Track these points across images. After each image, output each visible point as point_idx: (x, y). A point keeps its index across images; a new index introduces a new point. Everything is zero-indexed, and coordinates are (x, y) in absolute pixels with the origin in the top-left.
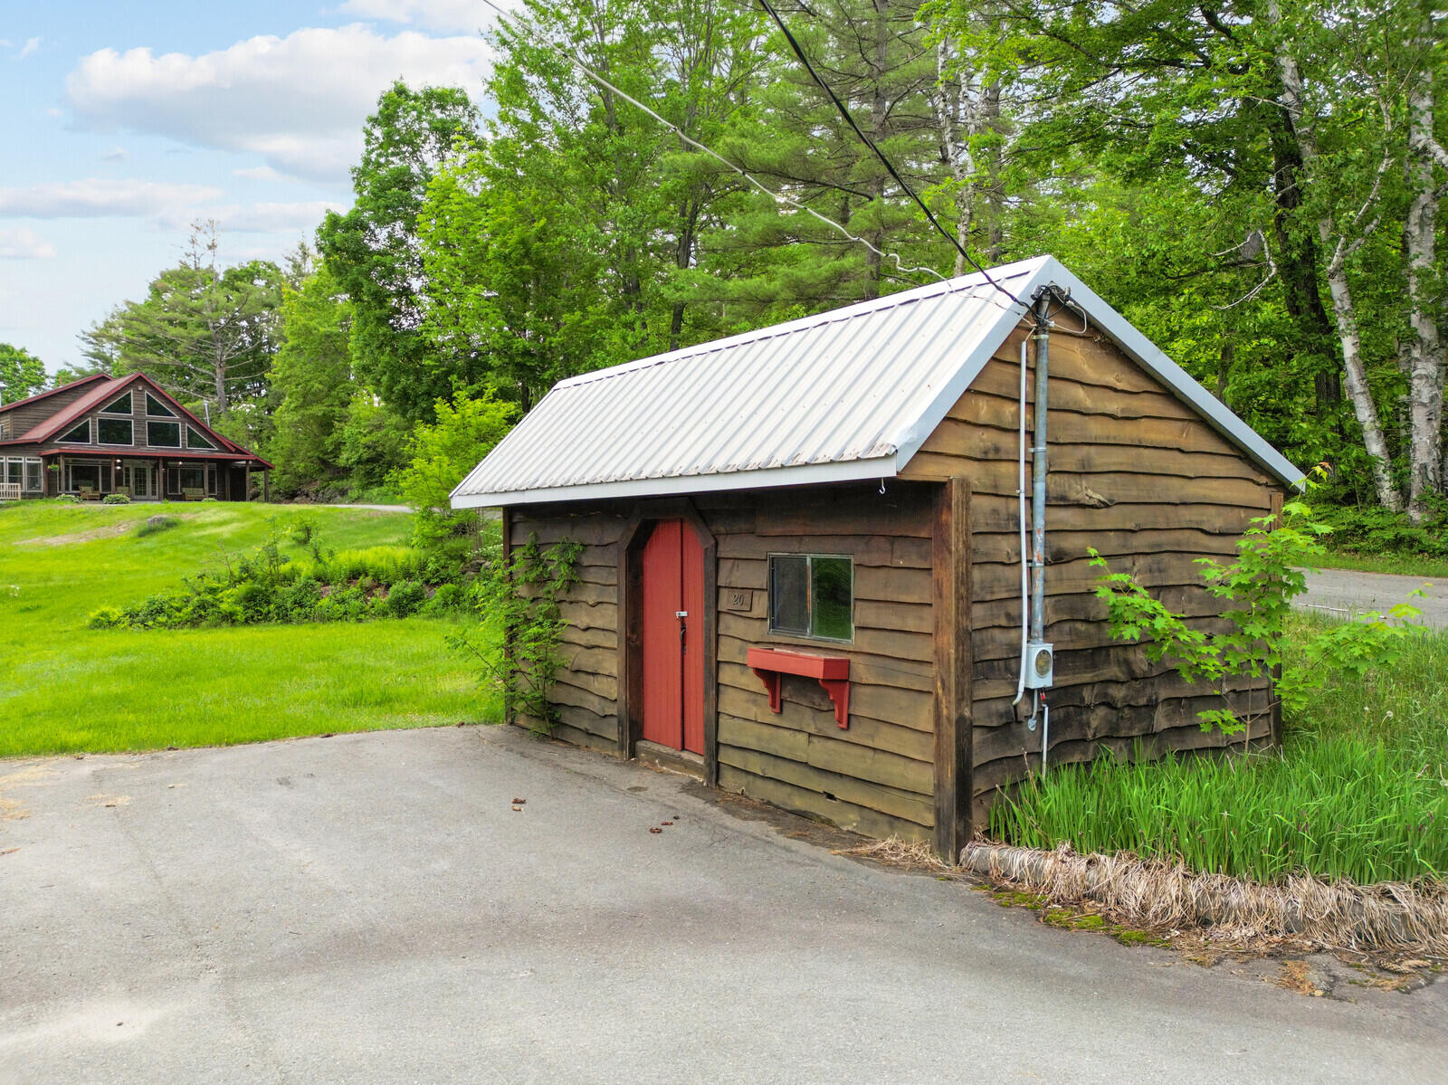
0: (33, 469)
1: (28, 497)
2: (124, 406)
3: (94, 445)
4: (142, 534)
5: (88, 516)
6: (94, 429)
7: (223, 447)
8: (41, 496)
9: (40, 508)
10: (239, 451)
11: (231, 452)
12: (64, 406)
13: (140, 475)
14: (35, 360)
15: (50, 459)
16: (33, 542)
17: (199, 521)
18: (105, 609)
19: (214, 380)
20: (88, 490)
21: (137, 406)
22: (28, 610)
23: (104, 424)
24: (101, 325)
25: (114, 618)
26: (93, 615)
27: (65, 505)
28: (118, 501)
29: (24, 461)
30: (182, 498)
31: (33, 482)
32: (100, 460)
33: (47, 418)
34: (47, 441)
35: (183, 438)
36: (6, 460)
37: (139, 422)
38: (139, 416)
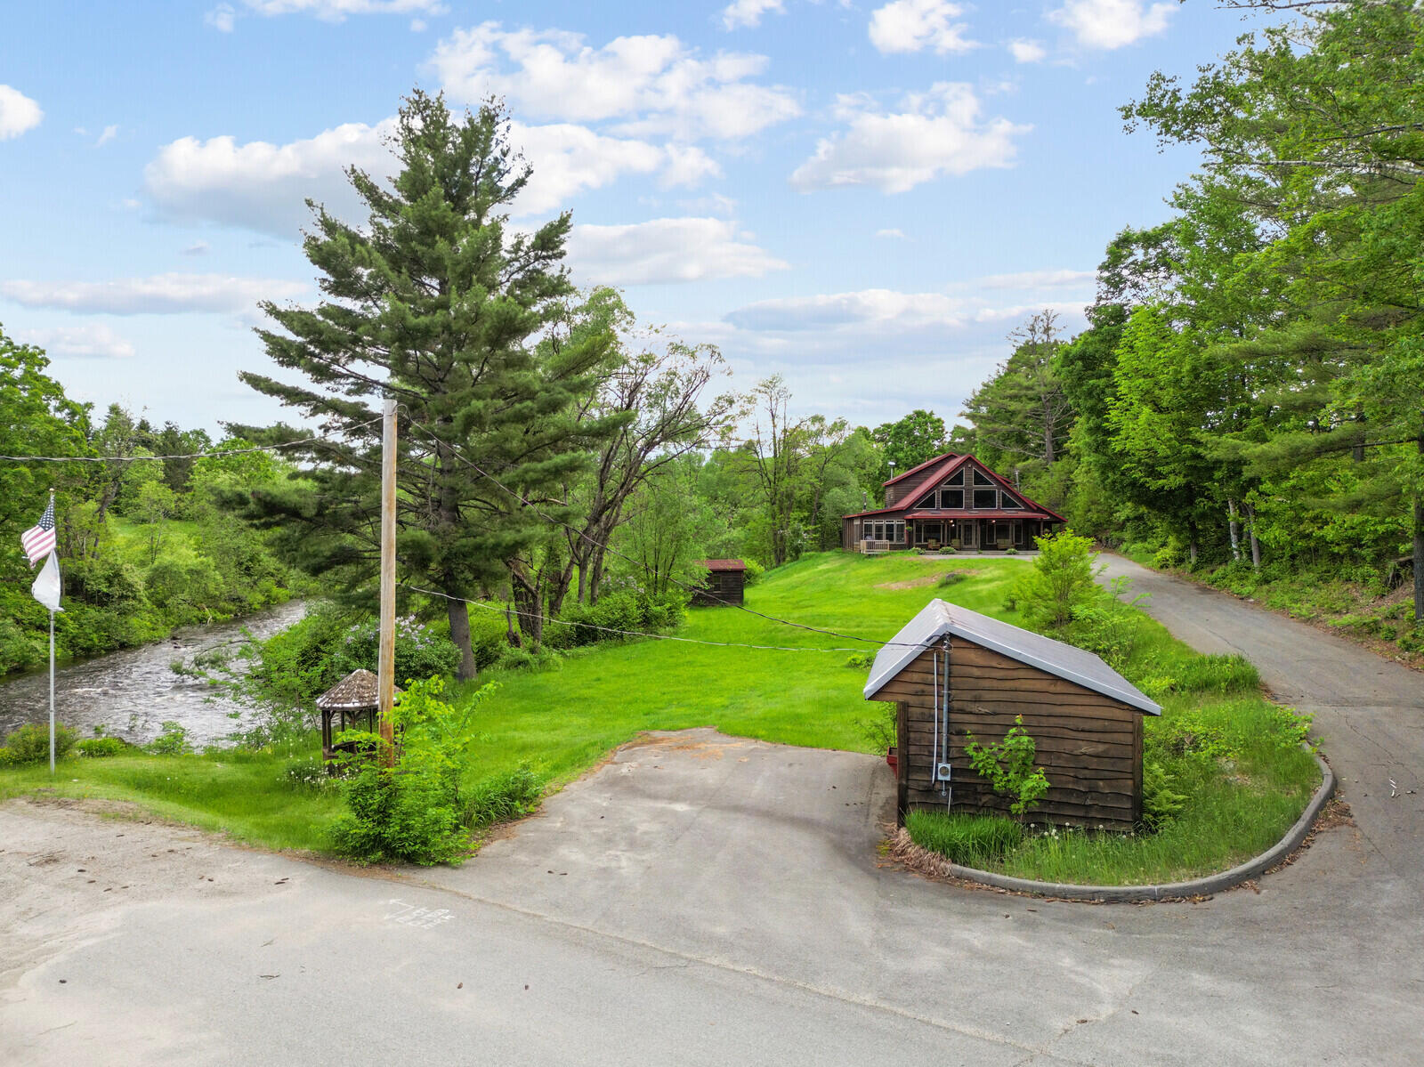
0: (901, 527)
1: (895, 548)
2: (958, 479)
3: (938, 511)
4: (942, 586)
5: (919, 566)
6: (938, 498)
7: (1027, 507)
8: (901, 547)
9: (898, 558)
10: (1040, 510)
11: (1034, 511)
12: (926, 478)
13: (968, 529)
15: (910, 522)
16: (883, 586)
17: (978, 578)
18: (855, 656)
20: (932, 543)
21: (967, 479)
23: (945, 493)
27: (912, 557)
28: (947, 553)
29: (895, 522)
31: (900, 537)
32: (941, 521)
33: (914, 488)
34: (909, 509)
35: (998, 500)
36: (884, 523)
37: (968, 491)
38: (968, 486)
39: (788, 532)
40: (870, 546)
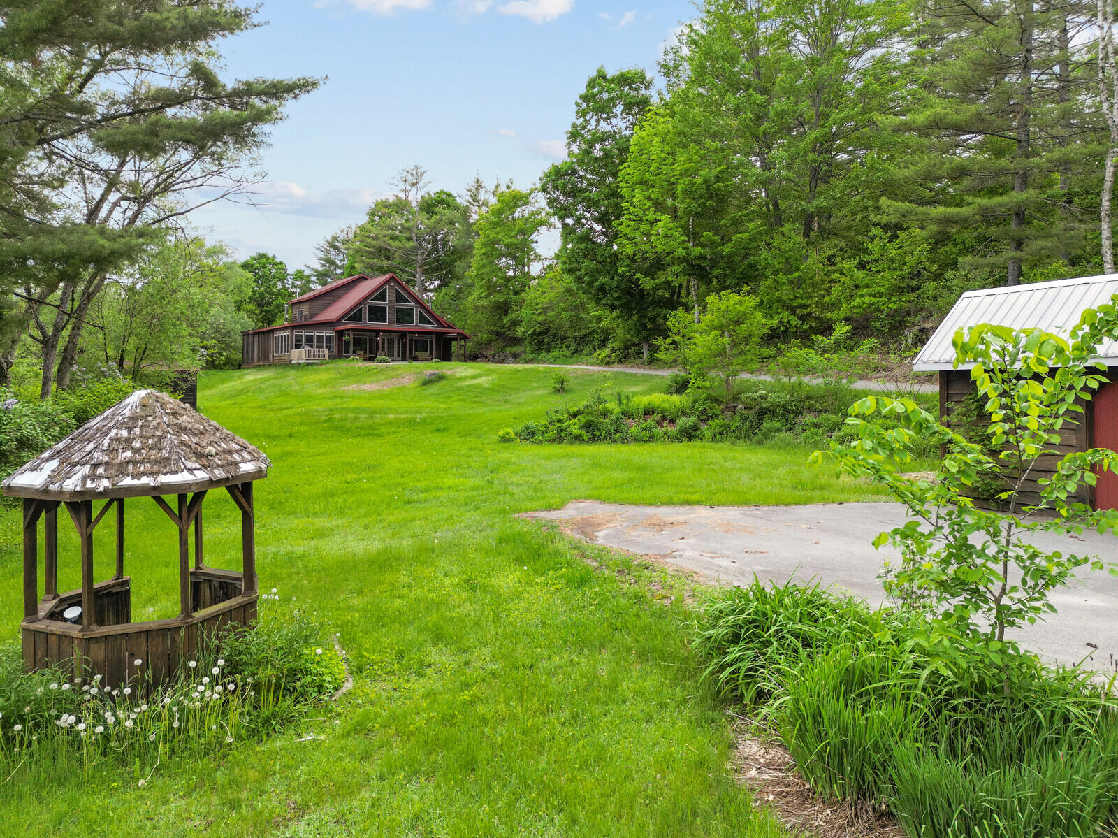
1: (332, 358)
2: (382, 297)
3: (365, 323)
6: (365, 313)
11: (444, 327)
12: (340, 297)
14: (281, 263)
15: (341, 333)
18: (507, 430)
21: (390, 297)
23: (370, 308)
25: (512, 436)
26: (501, 433)
28: (384, 361)
29: (325, 334)
30: (416, 359)
32: (368, 334)
33: (329, 305)
34: (339, 321)
35: (416, 318)
36: (314, 333)
38: (391, 304)
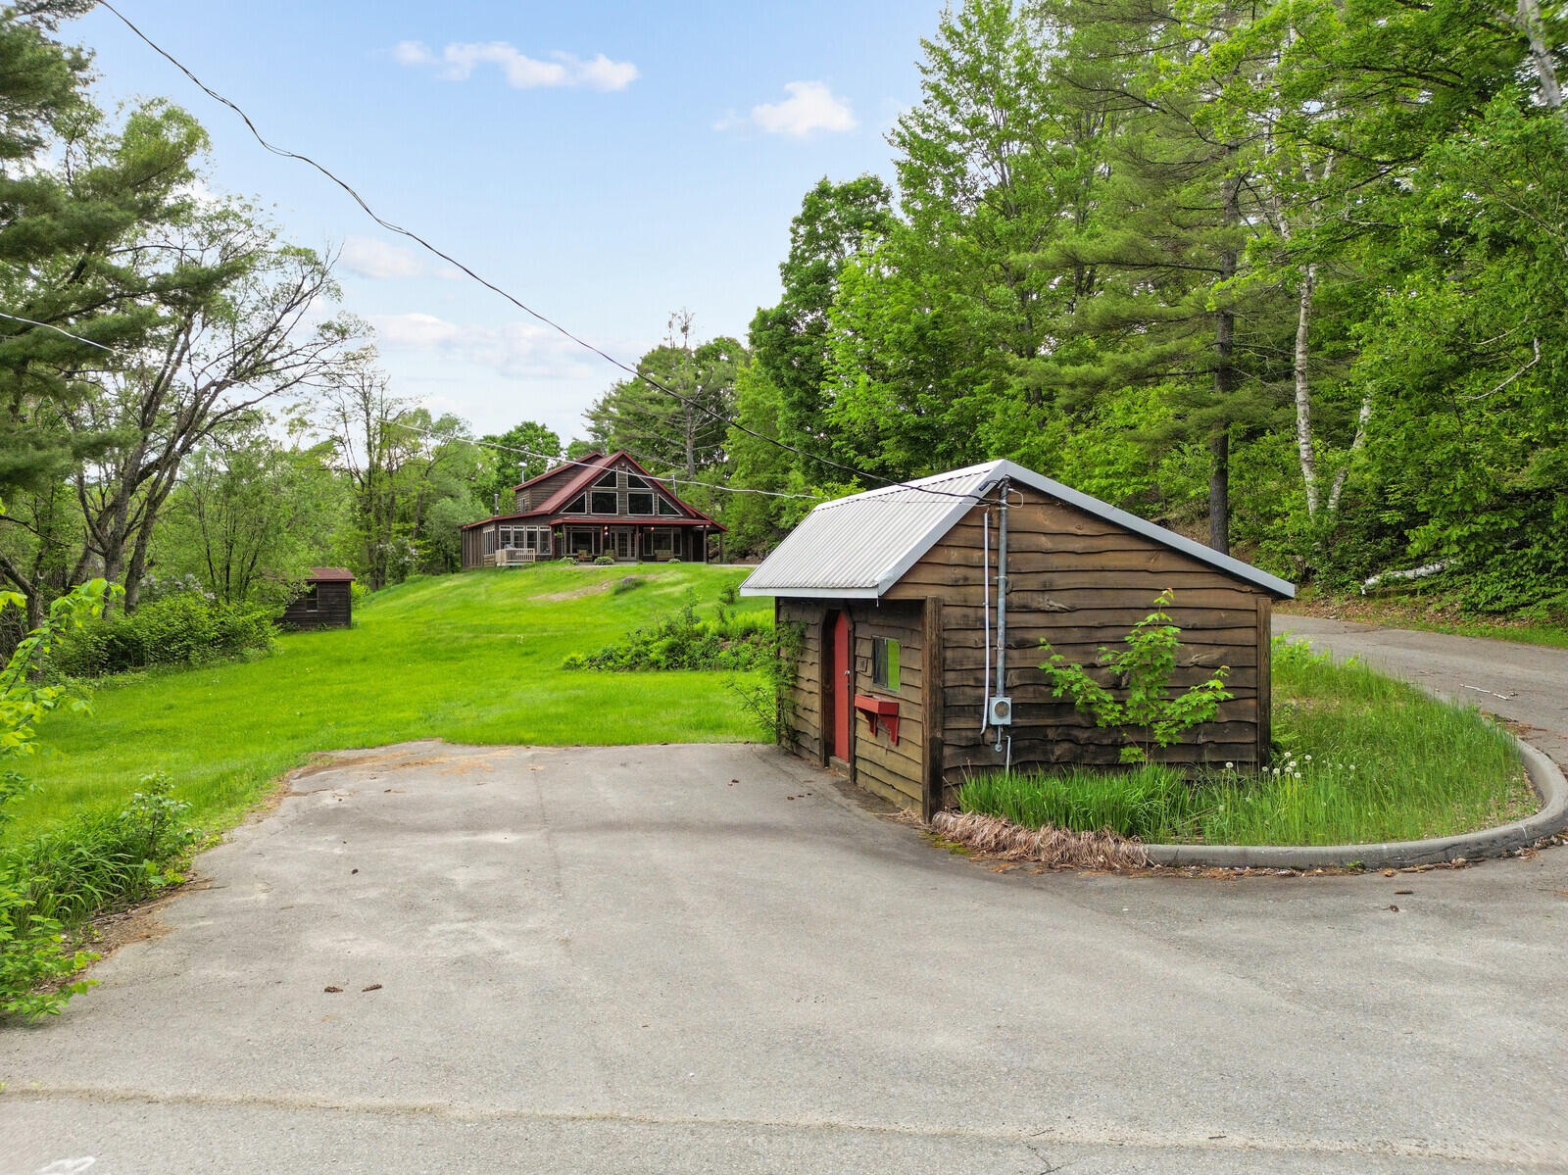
0: (545, 535)
1: (541, 559)
2: (611, 480)
3: (588, 516)
4: (617, 593)
5: (581, 576)
6: (588, 502)
7: (687, 514)
8: (549, 559)
9: (548, 569)
10: (699, 517)
11: (692, 518)
12: (568, 481)
13: (623, 538)
14: (553, 435)
15: (557, 528)
16: (540, 598)
17: (660, 581)
18: (574, 655)
19: (684, 450)
20: (583, 553)
21: (621, 480)
22: (527, 654)
23: (595, 495)
24: (600, 403)
25: (578, 663)
26: (566, 659)
27: (565, 567)
28: (605, 563)
29: (538, 529)
30: (653, 559)
31: (544, 547)
32: (593, 528)
33: (555, 492)
34: (555, 513)
35: (655, 507)
36: (525, 529)
37: (622, 494)
38: (621, 490)
39: (390, 547)
40: (511, 555)
